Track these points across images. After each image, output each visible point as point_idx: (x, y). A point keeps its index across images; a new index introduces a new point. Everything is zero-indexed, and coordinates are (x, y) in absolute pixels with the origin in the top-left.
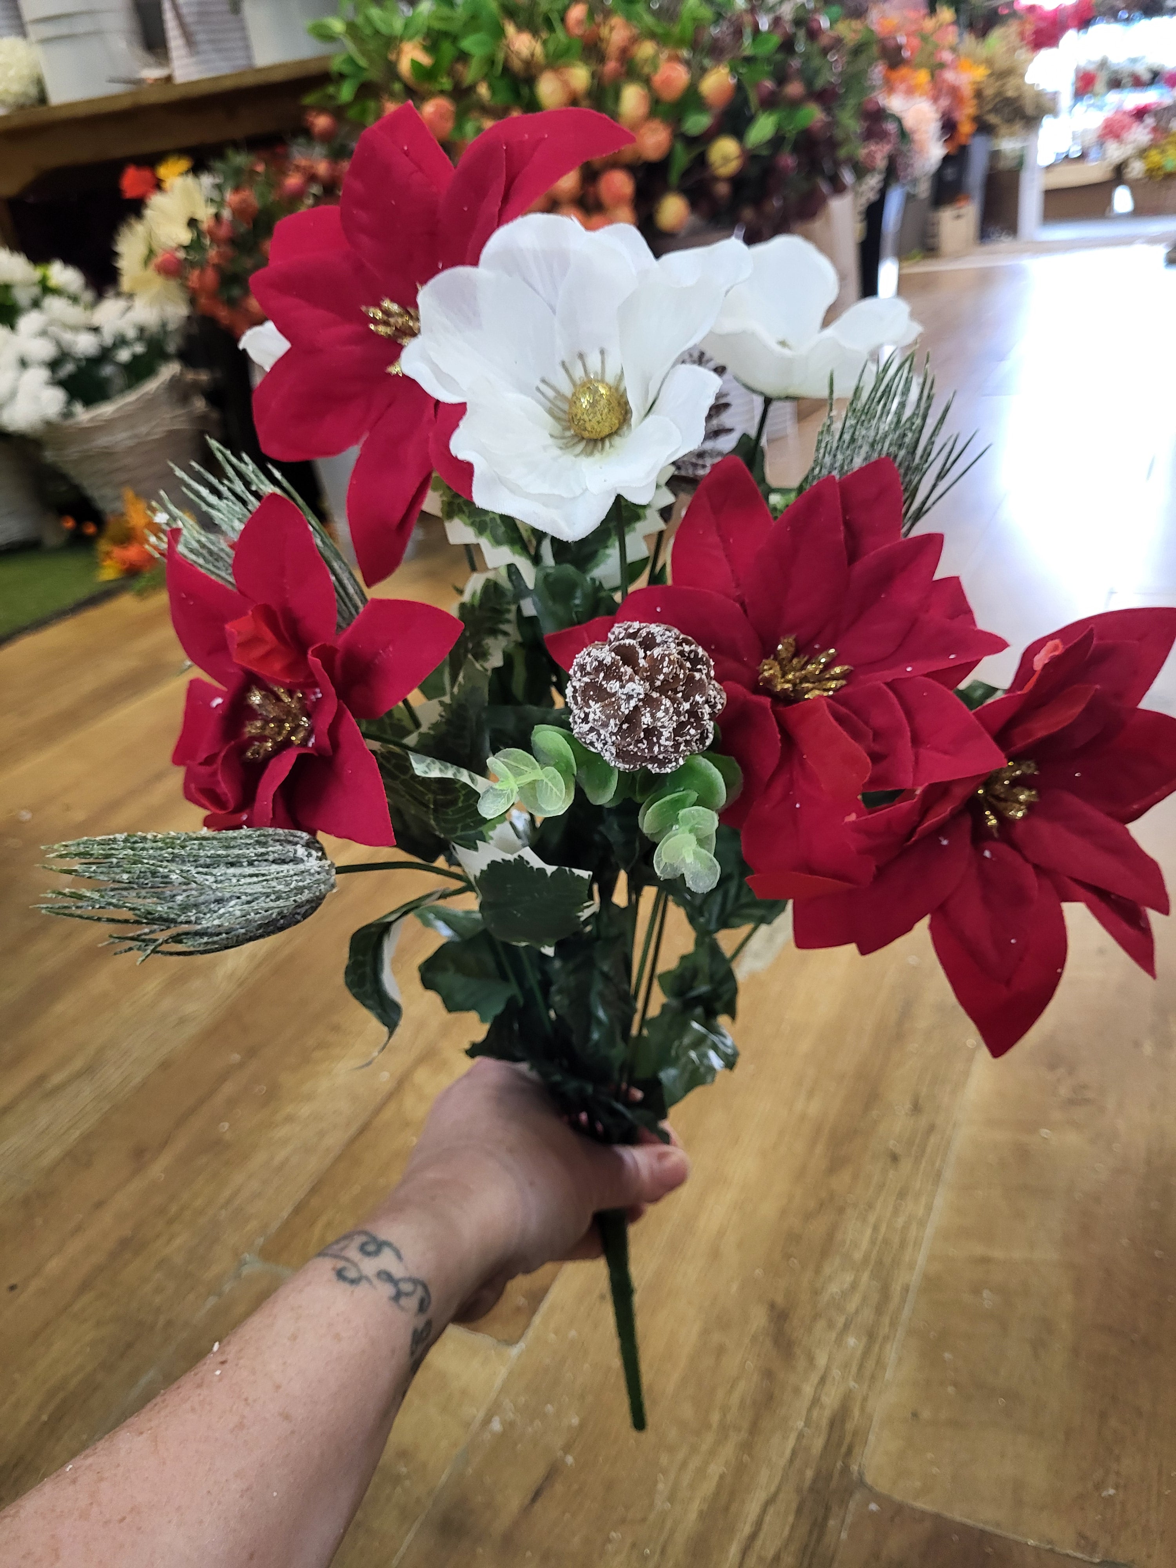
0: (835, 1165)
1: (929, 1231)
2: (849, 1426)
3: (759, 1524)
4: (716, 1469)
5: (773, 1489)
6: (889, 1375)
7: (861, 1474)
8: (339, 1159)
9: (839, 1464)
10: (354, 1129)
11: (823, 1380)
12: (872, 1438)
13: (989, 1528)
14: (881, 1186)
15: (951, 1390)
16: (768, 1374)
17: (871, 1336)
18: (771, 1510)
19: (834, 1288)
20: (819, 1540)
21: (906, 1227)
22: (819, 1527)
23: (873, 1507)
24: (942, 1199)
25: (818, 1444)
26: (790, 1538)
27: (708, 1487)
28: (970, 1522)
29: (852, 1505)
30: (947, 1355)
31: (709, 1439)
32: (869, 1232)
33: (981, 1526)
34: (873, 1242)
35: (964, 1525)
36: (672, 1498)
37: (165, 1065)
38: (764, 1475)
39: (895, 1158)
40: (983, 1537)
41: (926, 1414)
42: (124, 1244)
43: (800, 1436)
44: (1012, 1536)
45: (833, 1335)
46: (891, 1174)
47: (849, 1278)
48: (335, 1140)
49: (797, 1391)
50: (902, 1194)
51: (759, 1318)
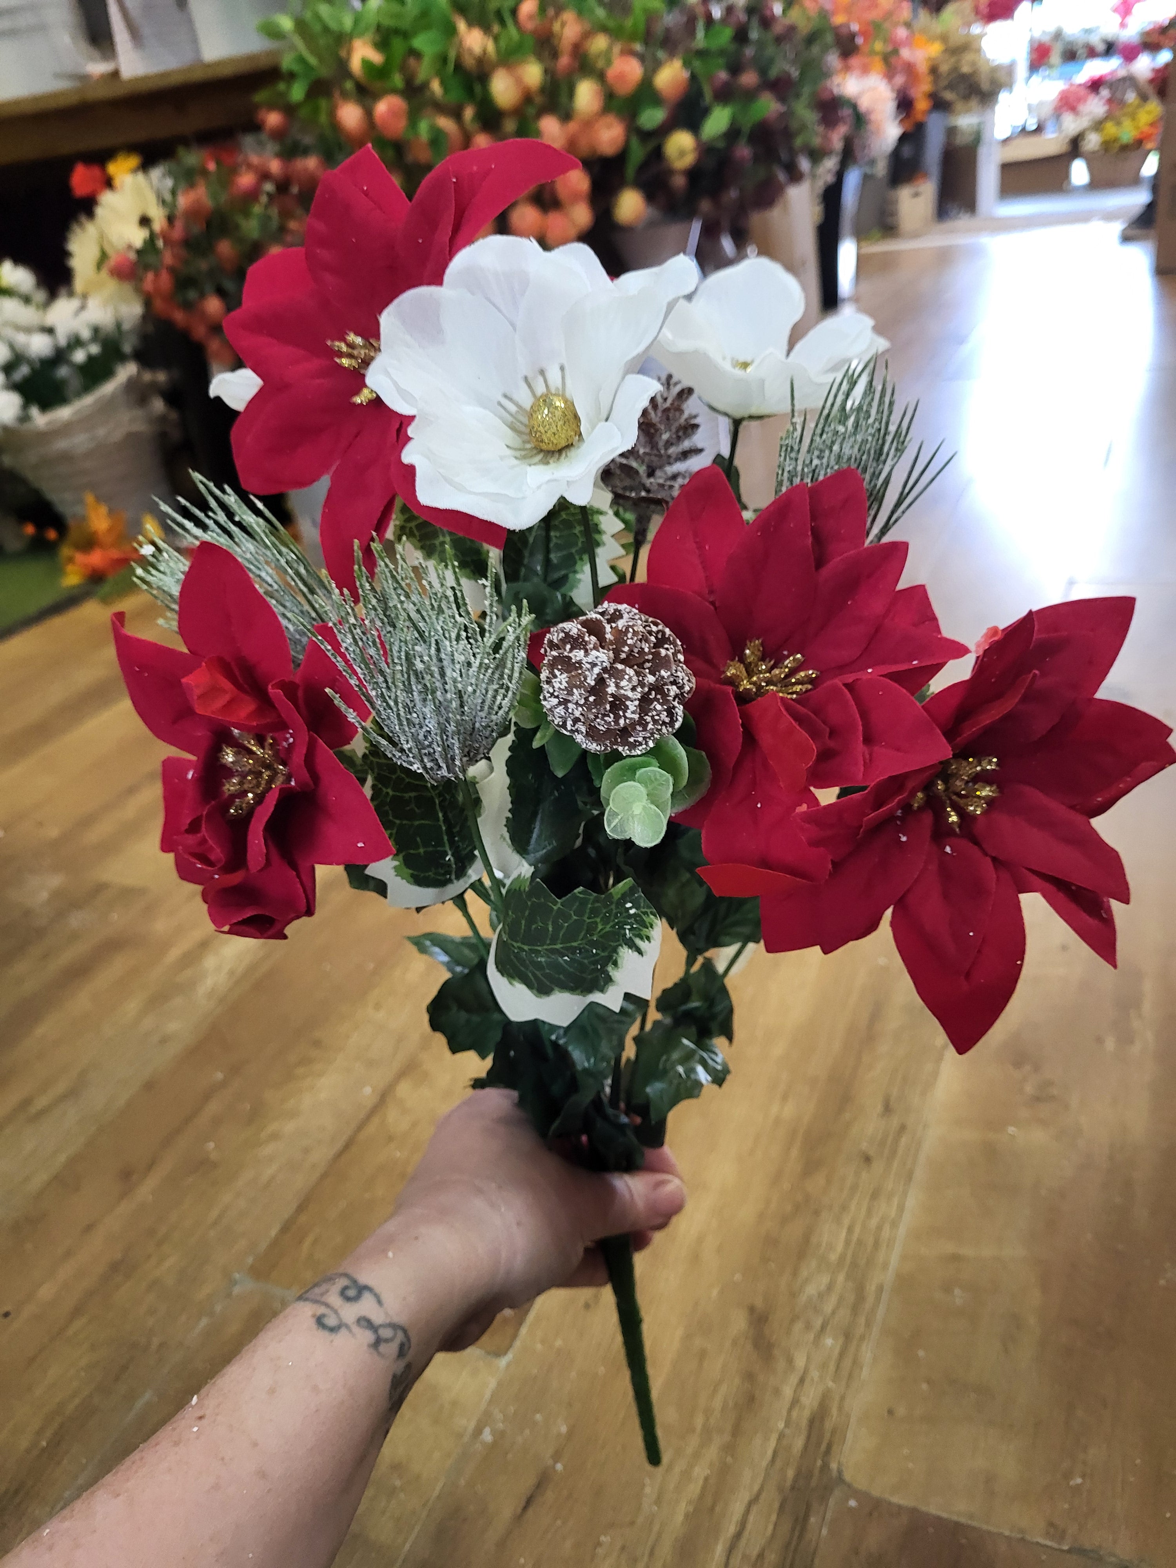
0: (810, 1167)
1: (902, 1230)
2: (828, 1425)
3: (743, 1524)
4: (701, 1471)
5: (756, 1488)
6: (865, 1373)
7: (840, 1472)
8: (324, 1176)
9: (819, 1463)
10: (339, 1145)
11: (802, 1381)
12: (850, 1435)
13: (963, 1520)
14: (854, 1188)
15: (924, 1386)
16: (749, 1377)
17: (848, 1336)
18: (755, 1509)
19: (811, 1290)
20: (801, 1537)
21: (879, 1228)
22: (801, 1523)
23: (852, 1503)
24: (914, 1200)
25: (799, 1444)
26: (773, 1535)
27: (694, 1489)
28: (945, 1515)
29: (832, 1502)
30: (921, 1353)
31: (693, 1442)
32: (843, 1234)
33: (955, 1518)
34: (847, 1242)
35: (939, 1518)
36: (658, 1501)
37: (149, 1086)
38: (747, 1475)
39: (868, 1160)
40: (957, 1528)
41: (901, 1411)
42: (115, 1267)
43: (781, 1436)
44: (985, 1527)
45: (811, 1336)
46: (864, 1175)
47: (825, 1280)
48: (320, 1157)
49: (777, 1392)
50: (875, 1195)
51: (739, 1322)
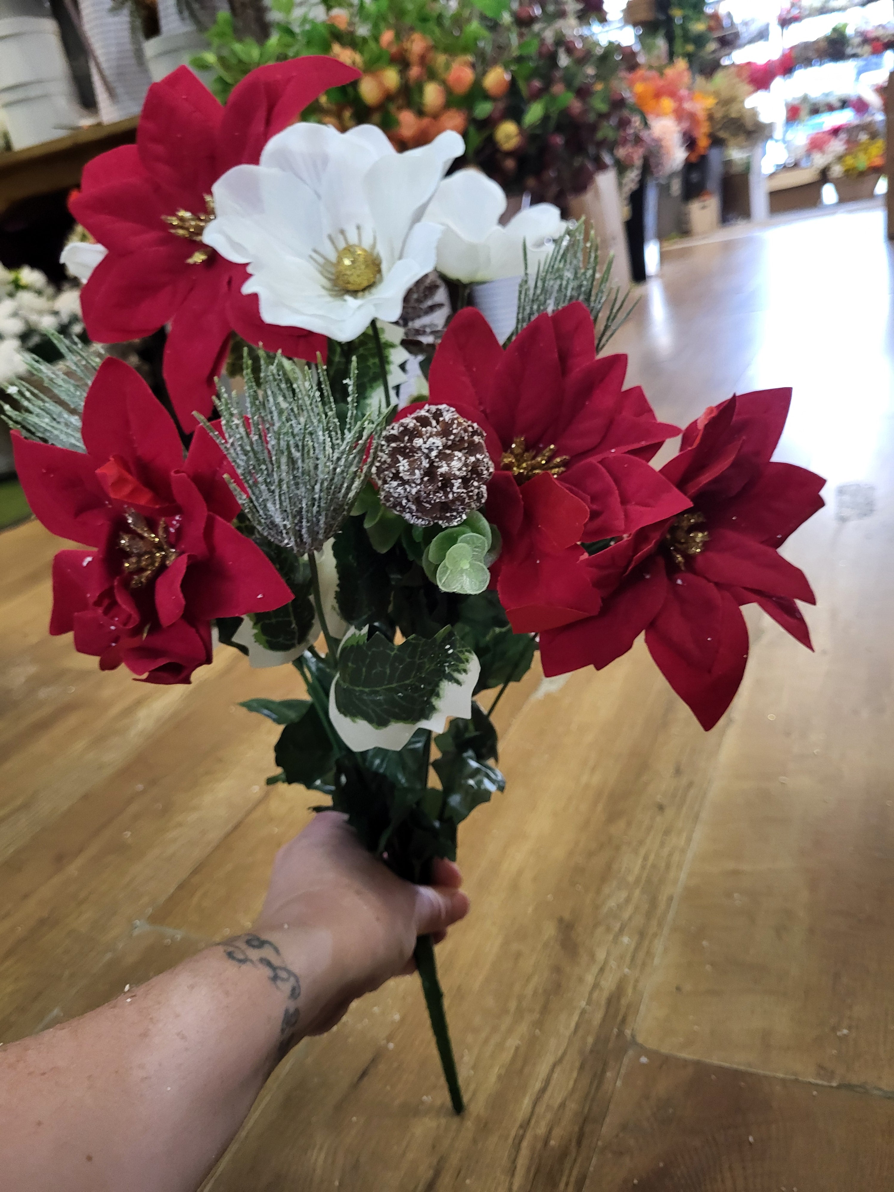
0: (612, 817)
1: (689, 855)
2: (624, 1002)
3: (547, 1081)
4: (513, 1042)
5: (560, 1053)
6: (657, 961)
7: (633, 1036)
8: (218, 847)
9: (615, 1030)
10: (229, 827)
11: (602, 970)
12: (643, 1008)
13: (742, 1068)
14: (650, 828)
15: (708, 967)
16: (557, 969)
17: (642, 934)
18: (558, 1070)
19: (612, 903)
20: (598, 1088)
21: (670, 855)
22: (598, 1078)
23: (644, 1060)
24: (699, 834)
25: (598, 1017)
26: (574, 1090)
27: (506, 1056)
28: (726, 1065)
29: (626, 1060)
30: (705, 943)
31: (507, 1021)
32: (640, 861)
33: (735, 1066)
34: (643, 867)
35: (721, 1068)
36: (474, 1067)
37: (85, 797)
38: (553, 1042)
39: (661, 808)
40: (736, 1075)
41: (688, 987)
42: (42, 922)
43: (583, 1012)
44: (761, 1072)
45: (611, 937)
46: (658, 819)
47: (624, 894)
48: (215, 836)
49: (581, 980)
50: (667, 832)
51: (550, 930)
